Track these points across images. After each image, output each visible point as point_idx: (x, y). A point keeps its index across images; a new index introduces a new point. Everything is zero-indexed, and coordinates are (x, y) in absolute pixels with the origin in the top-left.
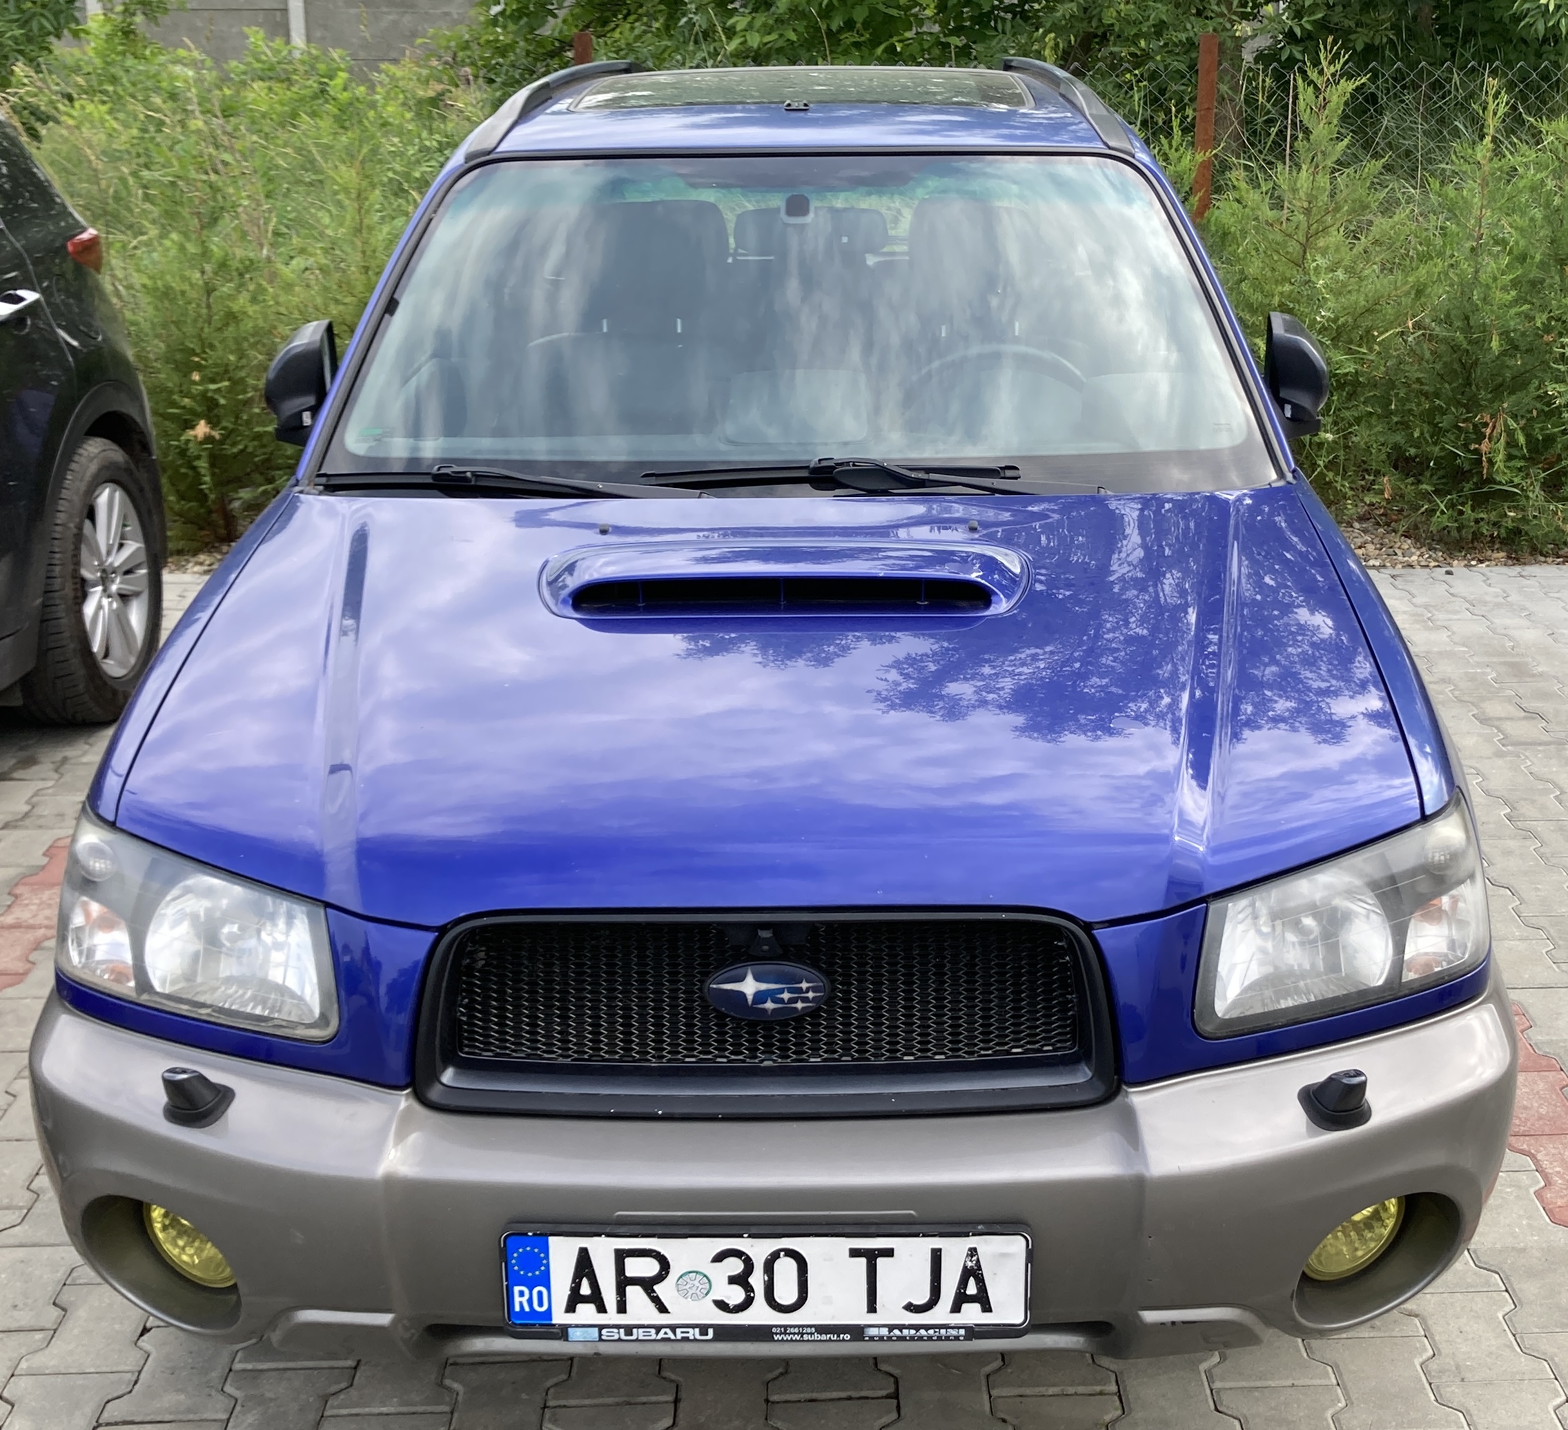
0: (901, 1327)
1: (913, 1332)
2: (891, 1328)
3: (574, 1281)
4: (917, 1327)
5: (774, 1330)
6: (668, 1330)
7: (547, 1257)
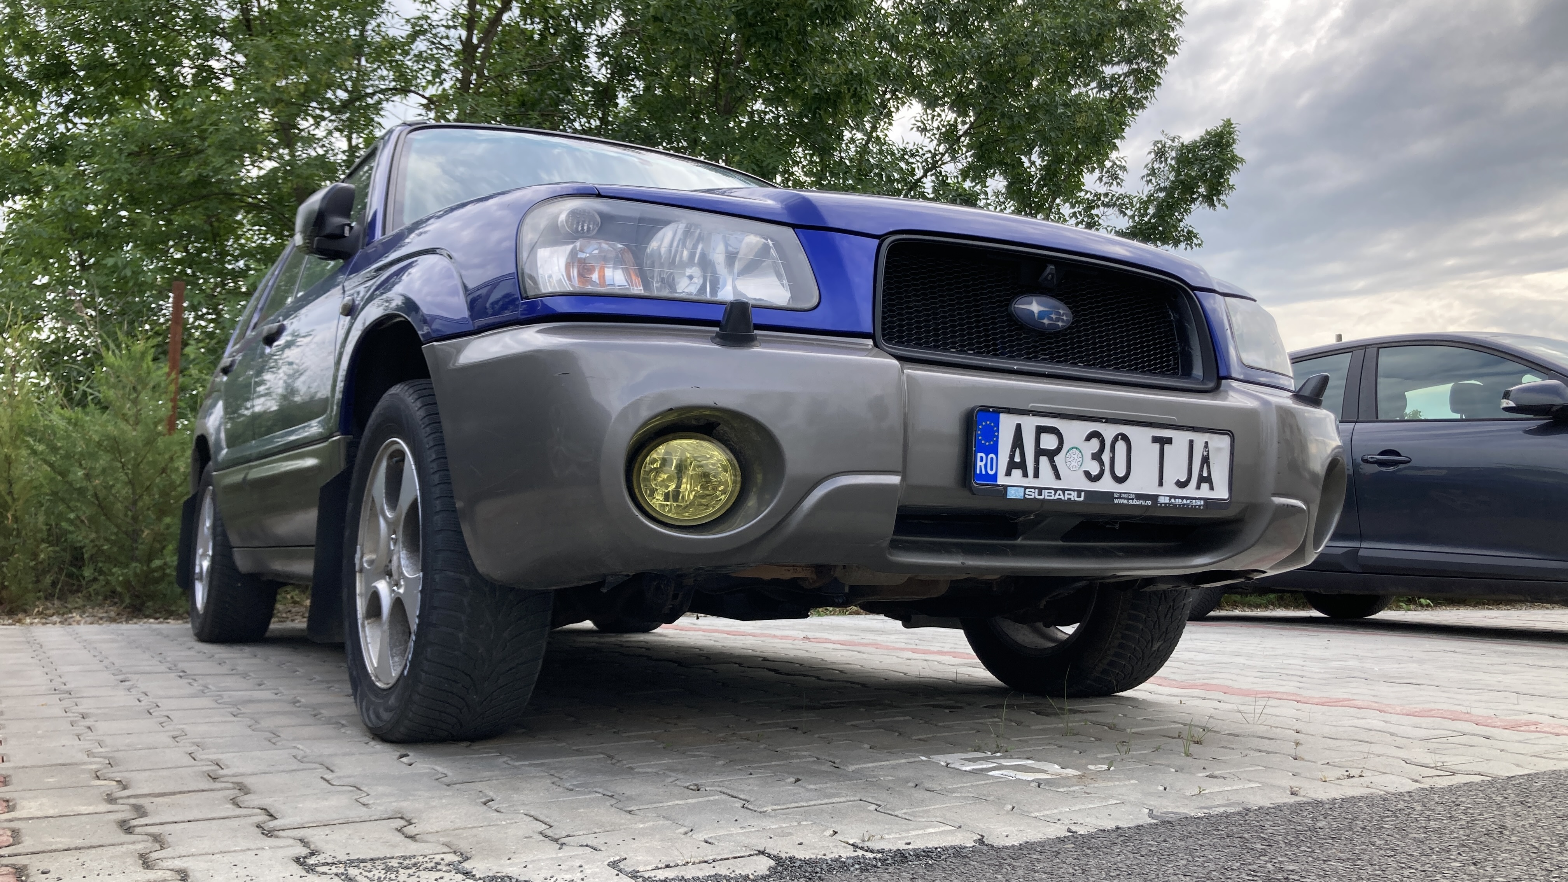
0: (1175, 497)
1: (1180, 501)
2: (1171, 497)
3: (1011, 451)
4: (1182, 498)
5: (1115, 495)
6: (1060, 492)
7: (998, 431)
